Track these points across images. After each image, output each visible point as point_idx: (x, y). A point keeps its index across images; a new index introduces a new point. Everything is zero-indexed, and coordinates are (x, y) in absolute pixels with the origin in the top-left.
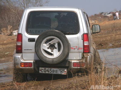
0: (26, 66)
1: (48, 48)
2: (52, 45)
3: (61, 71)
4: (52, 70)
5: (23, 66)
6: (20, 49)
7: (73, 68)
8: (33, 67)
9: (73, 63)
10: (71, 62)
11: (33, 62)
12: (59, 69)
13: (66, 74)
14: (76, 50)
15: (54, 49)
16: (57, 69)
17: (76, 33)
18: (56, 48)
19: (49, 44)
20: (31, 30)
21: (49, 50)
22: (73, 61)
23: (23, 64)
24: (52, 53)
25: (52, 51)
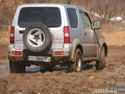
0: (17, 54)
1: (34, 39)
2: (37, 36)
3: (46, 58)
4: (38, 58)
5: (14, 54)
6: (12, 40)
7: (55, 56)
8: (22, 55)
9: (55, 51)
10: (53, 51)
11: (22, 51)
12: (44, 57)
13: (50, 61)
14: (58, 40)
15: (38, 39)
16: (42, 57)
17: (58, 26)
18: (40, 39)
19: (34, 35)
20: (22, 24)
21: (34, 41)
22: (54, 50)
23: (14, 52)
24: (37, 43)
25: (37, 41)
